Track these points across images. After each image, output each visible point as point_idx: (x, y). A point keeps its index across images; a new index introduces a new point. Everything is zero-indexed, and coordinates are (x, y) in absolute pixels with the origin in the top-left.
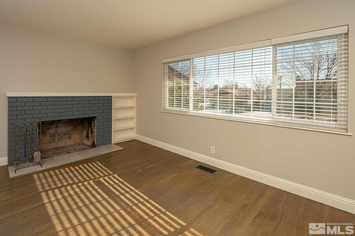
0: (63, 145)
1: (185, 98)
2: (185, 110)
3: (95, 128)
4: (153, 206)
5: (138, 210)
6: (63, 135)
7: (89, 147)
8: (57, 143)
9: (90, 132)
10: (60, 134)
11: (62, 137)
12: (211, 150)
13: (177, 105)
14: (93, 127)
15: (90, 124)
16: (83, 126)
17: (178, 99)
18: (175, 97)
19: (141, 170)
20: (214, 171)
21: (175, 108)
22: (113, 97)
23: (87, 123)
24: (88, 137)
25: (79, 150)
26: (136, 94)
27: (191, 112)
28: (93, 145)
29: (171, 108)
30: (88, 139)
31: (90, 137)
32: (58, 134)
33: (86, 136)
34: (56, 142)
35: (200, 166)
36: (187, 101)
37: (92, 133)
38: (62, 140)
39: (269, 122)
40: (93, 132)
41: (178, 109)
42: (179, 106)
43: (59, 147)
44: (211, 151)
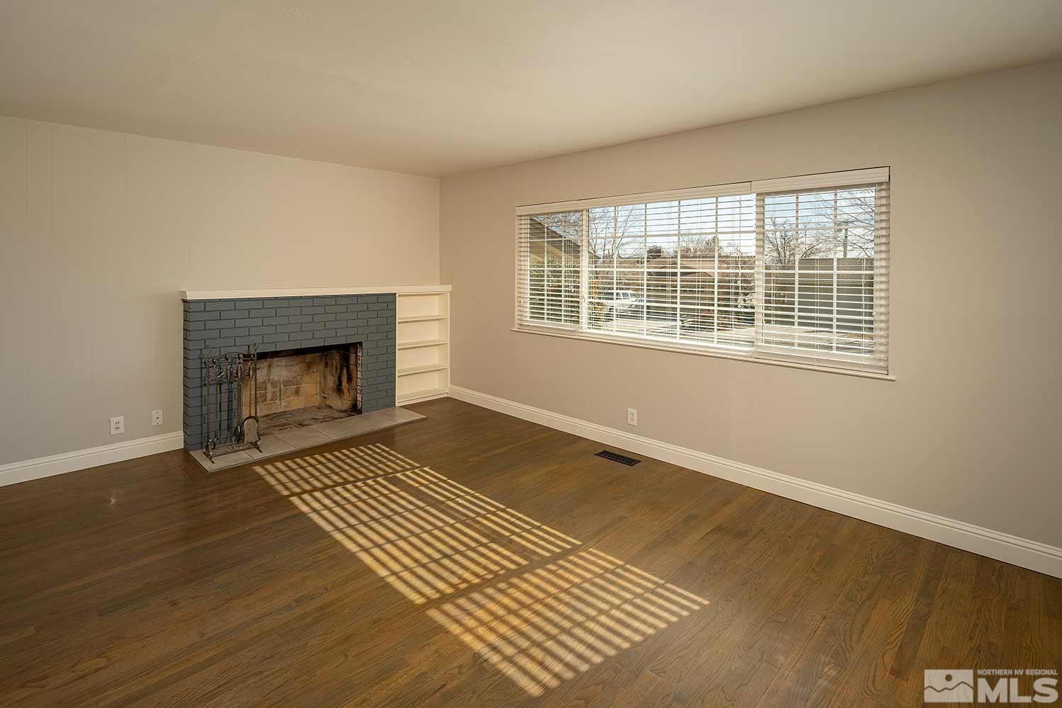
0: (283, 410)
1: (570, 299)
2: (569, 326)
3: (359, 369)
4: (513, 516)
5: (485, 522)
6: (282, 386)
7: (342, 415)
8: (271, 404)
9: (345, 379)
10: (276, 382)
11: (280, 391)
12: (630, 416)
13: (552, 314)
14: (352, 367)
15: (345, 359)
16: (327, 363)
17: (552, 300)
18: (546, 297)
19: (476, 459)
20: (634, 461)
21: (546, 323)
22: (397, 295)
23: (337, 358)
24: (339, 390)
25: (324, 420)
26: (449, 288)
27: (582, 332)
28: (355, 410)
29: (536, 323)
30: (339, 395)
31: (346, 391)
32: (272, 384)
33: (335, 387)
34: (268, 402)
35: (605, 451)
36: (575, 305)
37: (350, 380)
38: (282, 396)
39: (749, 354)
40: (354, 379)
41: (552, 324)
42: (555, 316)
43: (275, 414)
44: (629, 419)
